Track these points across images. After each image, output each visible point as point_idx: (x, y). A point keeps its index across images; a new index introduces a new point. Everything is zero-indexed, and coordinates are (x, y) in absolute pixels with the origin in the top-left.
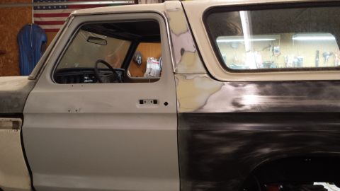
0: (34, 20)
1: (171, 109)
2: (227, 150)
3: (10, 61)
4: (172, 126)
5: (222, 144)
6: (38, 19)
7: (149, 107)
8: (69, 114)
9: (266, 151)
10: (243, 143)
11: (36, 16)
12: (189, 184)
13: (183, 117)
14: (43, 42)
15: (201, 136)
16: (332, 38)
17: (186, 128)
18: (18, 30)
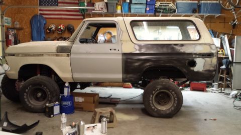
0: (39, 12)
1: (120, 52)
2: (137, 64)
3: (26, 33)
4: (120, 57)
5: (135, 62)
6: (42, 12)
7: (113, 51)
8: (87, 53)
9: (148, 64)
10: (141, 62)
11: (41, 10)
12: (125, 76)
13: (124, 54)
14: (45, 24)
15: (129, 60)
16: (178, 27)
17: (124, 57)
18: (31, 17)
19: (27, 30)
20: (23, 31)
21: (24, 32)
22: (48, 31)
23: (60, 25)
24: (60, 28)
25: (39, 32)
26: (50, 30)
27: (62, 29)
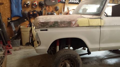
3: (5, 7)
19: (7, 5)
20: (3, 6)
21: (5, 6)
22: (26, 6)
23: (35, 1)
24: (35, 4)
25: (17, 7)
26: (27, 5)
27: (36, 4)
